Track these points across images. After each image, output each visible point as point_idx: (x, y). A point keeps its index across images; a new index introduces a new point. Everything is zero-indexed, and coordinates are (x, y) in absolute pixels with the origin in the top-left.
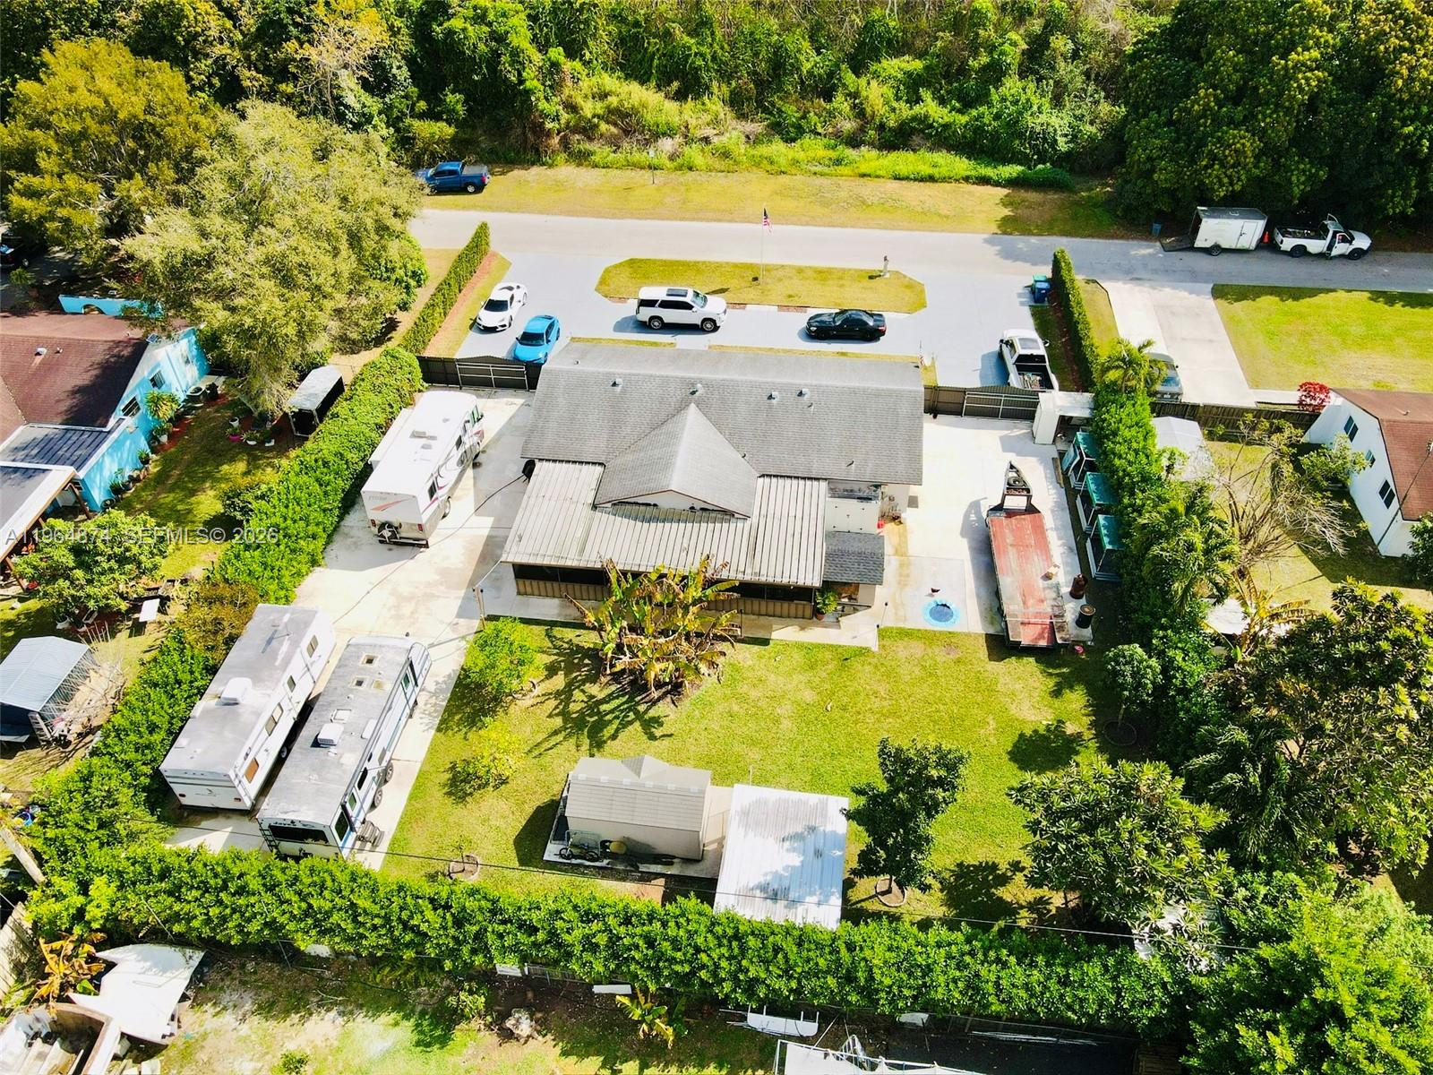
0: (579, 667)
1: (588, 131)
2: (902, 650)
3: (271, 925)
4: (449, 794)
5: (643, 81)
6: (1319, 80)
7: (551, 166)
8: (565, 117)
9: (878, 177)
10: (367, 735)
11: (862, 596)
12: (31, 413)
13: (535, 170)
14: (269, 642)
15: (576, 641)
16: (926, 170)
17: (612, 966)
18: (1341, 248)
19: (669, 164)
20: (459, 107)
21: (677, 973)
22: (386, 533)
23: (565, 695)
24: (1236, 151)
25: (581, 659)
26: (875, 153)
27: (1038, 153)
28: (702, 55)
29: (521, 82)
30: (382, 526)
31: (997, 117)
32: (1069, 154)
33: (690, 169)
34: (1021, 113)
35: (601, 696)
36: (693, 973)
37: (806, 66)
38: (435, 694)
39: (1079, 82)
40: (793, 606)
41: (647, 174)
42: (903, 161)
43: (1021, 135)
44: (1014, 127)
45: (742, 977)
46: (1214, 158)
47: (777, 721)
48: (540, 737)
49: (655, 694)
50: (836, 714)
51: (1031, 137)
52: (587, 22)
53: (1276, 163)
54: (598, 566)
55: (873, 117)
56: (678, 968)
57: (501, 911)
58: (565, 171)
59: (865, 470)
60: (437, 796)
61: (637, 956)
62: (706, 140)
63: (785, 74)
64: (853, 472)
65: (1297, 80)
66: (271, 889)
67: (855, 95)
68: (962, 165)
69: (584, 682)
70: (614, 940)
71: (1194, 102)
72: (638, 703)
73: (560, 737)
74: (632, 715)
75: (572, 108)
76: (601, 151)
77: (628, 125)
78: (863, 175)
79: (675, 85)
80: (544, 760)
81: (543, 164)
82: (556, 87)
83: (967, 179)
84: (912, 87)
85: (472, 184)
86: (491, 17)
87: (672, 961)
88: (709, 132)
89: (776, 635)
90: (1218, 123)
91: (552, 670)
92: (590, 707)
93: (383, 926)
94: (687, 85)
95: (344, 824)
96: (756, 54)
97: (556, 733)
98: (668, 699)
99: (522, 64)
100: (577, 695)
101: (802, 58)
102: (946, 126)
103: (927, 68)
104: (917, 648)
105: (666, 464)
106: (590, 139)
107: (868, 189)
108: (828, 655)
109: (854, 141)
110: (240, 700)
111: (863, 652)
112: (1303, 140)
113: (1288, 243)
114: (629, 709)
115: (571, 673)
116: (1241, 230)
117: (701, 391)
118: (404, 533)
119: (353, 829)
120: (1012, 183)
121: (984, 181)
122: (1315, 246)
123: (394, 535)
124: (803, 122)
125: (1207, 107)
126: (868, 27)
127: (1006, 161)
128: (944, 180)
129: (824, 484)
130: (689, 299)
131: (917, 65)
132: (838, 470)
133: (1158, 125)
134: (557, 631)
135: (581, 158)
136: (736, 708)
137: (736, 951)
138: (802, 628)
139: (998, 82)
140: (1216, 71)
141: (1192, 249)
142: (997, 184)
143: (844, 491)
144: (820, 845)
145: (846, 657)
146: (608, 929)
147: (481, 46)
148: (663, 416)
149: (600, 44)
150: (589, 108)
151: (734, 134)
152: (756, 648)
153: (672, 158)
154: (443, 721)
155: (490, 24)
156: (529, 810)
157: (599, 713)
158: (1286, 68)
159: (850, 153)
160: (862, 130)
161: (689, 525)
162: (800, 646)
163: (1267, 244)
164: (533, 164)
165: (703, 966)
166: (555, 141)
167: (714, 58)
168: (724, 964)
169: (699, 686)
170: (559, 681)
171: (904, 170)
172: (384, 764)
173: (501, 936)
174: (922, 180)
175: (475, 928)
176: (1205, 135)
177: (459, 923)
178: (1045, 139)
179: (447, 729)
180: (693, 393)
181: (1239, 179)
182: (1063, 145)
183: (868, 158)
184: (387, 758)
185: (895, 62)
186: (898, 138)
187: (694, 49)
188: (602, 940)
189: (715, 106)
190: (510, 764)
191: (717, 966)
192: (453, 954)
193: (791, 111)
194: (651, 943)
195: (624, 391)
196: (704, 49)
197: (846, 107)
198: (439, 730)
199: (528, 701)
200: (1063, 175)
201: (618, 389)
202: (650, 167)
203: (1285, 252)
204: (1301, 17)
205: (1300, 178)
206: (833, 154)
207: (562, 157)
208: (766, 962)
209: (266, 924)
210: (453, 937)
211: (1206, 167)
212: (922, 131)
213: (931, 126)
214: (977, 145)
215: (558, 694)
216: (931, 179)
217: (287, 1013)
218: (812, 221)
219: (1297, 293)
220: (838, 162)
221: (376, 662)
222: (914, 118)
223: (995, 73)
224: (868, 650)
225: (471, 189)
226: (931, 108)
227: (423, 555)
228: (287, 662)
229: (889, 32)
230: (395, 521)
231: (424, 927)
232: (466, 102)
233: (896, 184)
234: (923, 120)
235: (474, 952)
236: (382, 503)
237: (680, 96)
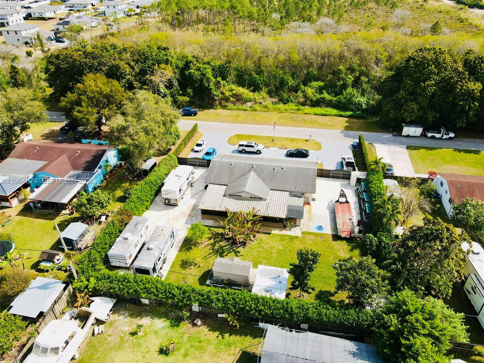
0: (218, 238)
1: (227, 100)
2: (308, 237)
3: (136, 291)
4: (181, 267)
5: (243, 87)
6: (434, 89)
7: (216, 109)
8: (220, 96)
9: (310, 114)
10: (161, 248)
11: (297, 223)
12: (75, 168)
13: (211, 110)
14: (136, 225)
15: (217, 231)
16: (324, 112)
17: (223, 305)
18: (445, 137)
19: (249, 109)
20: (191, 93)
21: (240, 308)
22: (167, 201)
23: (214, 245)
24: (412, 108)
25: (218, 236)
26: (309, 108)
27: (357, 108)
28: (260, 80)
29: (209, 86)
30: (166, 199)
31: (345, 98)
32: (366, 109)
33: (256, 111)
34: (351, 97)
35: (223, 245)
36: (244, 308)
37: (290, 84)
38: (178, 243)
39: (369, 89)
40: (278, 224)
41: (243, 112)
42: (318, 110)
43: (352, 103)
44: (350, 101)
45: (257, 309)
46: (405, 110)
47: (272, 254)
48: (206, 255)
49: (239, 245)
50: (288, 252)
51: (355, 104)
52: (228, 71)
53: (424, 112)
54: (225, 210)
55: (309, 97)
56: (241, 306)
57: (195, 291)
58: (220, 111)
59: (301, 189)
60: (178, 268)
61: (230, 302)
62: (261, 103)
63: (284, 86)
64: (296, 190)
65: (428, 89)
66: (136, 282)
67: (304, 92)
68: (335, 111)
69: (219, 242)
70: (224, 299)
71: (399, 95)
72: (234, 247)
73: (212, 255)
74: (232, 250)
75: (222, 93)
76: (230, 105)
77: (239, 99)
78: (306, 114)
79: (252, 88)
80: (207, 260)
81: (213, 109)
82: (219, 88)
83: (336, 115)
84: (320, 90)
85: (193, 113)
86: (202, 69)
87: (239, 304)
88: (261, 101)
89: (272, 232)
90: (406, 100)
91: (210, 239)
92: (220, 248)
93: (164, 293)
94: (255, 87)
95: (154, 270)
96: (276, 80)
97: (211, 254)
98: (242, 247)
99: (210, 82)
100: (217, 244)
101: (289, 81)
102: (330, 101)
103: (325, 85)
104: (312, 237)
105: (245, 185)
106: (227, 102)
107: (307, 117)
108: (287, 238)
109: (303, 104)
110: (128, 238)
111: (297, 237)
112: (432, 106)
113: (430, 135)
114: (231, 249)
115: (216, 239)
116: (417, 131)
117: (255, 167)
118: (172, 202)
119: (156, 272)
120: (349, 117)
121: (341, 116)
122: (438, 136)
123: (169, 202)
124: (289, 99)
125: (403, 97)
126: (308, 73)
127: (347, 111)
128: (329, 115)
129: (288, 193)
130: (253, 145)
131: (322, 84)
132: (292, 189)
133: (390, 101)
134: (211, 228)
135: (225, 107)
136: (260, 250)
137: (256, 302)
138: (280, 231)
139: (345, 89)
140: (405, 87)
141: (401, 136)
142: (345, 117)
143: (293, 194)
144: (281, 280)
145: (292, 238)
146: (223, 296)
147: (198, 77)
148: (244, 173)
149: (232, 77)
150: (227, 94)
151: (269, 101)
152: (267, 235)
153: (250, 108)
154: (180, 249)
155: (201, 71)
156: (203, 272)
157: (223, 249)
158: (424, 86)
159: (302, 107)
160: (306, 101)
161: (250, 202)
162: (280, 235)
163: (423, 135)
164: (211, 108)
165: (248, 306)
166: (218, 102)
167: (264, 81)
168: (253, 305)
169: (250, 244)
170: (212, 241)
171: (317, 112)
172: (165, 258)
173: (195, 297)
174: (323, 115)
175: (188, 294)
176: (403, 104)
177: (184, 293)
178: (359, 105)
179: (181, 251)
180: (253, 167)
181: (413, 116)
182: (364, 106)
183: (307, 109)
184: (165, 256)
185: (316, 83)
186: (316, 104)
187: (258, 79)
188: (221, 298)
189: (264, 94)
190: (198, 260)
191: (251, 306)
192: (182, 301)
193: (285, 96)
194: (234, 299)
195: (234, 166)
196: (261, 79)
197: (301, 95)
198: (179, 251)
199: (203, 246)
200: (364, 115)
201: (232, 166)
202: (244, 110)
203: (429, 137)
204: (428, 72)
205: (431, 117)
206: (297, 108)
207: (219, 107)
208: (264, 306)
209: (134, 291)
210: (182, 297)
211: (404, 113)
212: (323, 102)
213: (326, 100)
214: (338, 106)
215: (212, 244)
216: (325, 115)
217: (137, 317)
218: (290, 125)
219: (431, 149)
220: (299, 110)
221: (164, 231)
222: (321, 98)
223: (344, 86)
224: (298, 237)
225: (193, 115)
226: (326, 95)
227: (176, 208)
228: (141, 230)
229: (314, 75)
230: (169, 198)
231: (175, 293)
232: (193, 92)
233: (315, 116)
234: (323, 99)
235: (187, 301)
236: (166, 193)
237: (254, 91)
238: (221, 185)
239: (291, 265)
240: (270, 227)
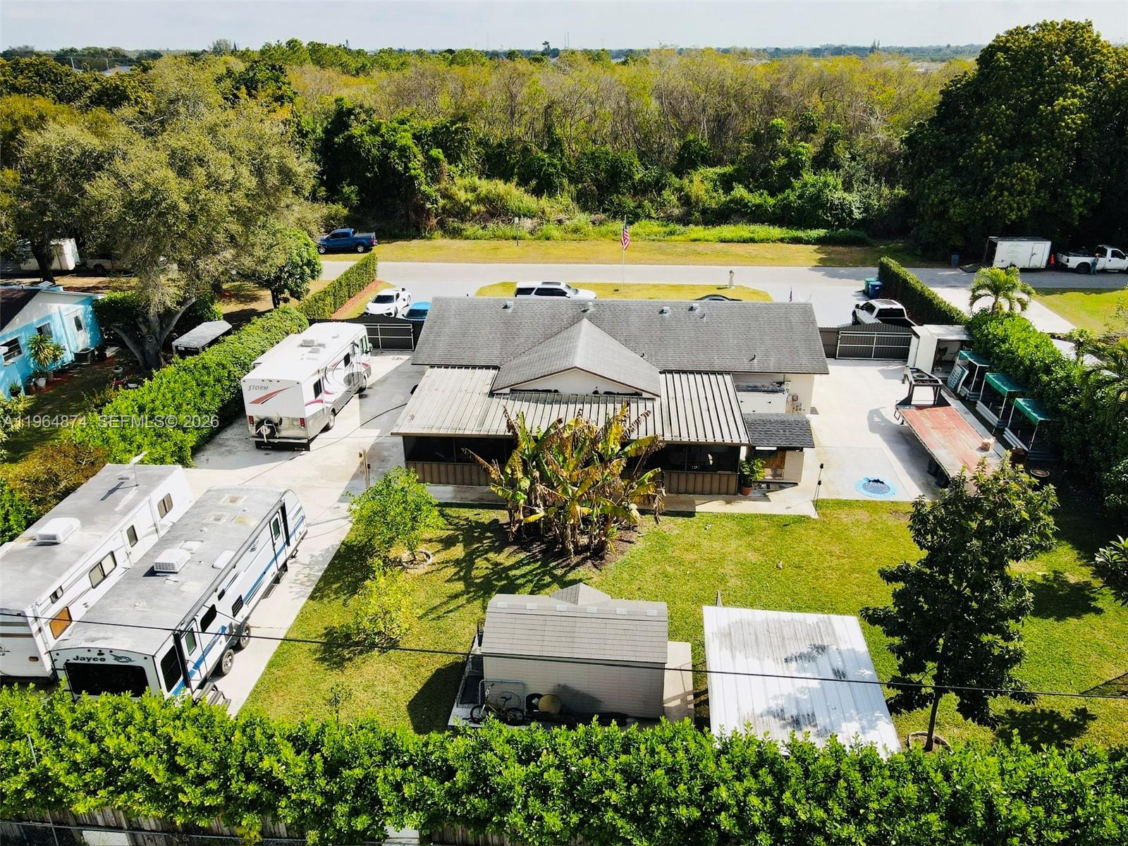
0: (480, 540)
1: (462, 213)
2: (845, 517)
3: (41, 782)
4: (323, 660)
5: (507, 180)
6: (1081, 118)
7: (430, 239)
8: (441, 202)
9: (707, 241)
11: (788, 473)
13: (415, 242)
14: (111, 492)
15: (472, 518)
16: (747, 235)
17: (575, 819)
19: (528, 236)
20: (353, 196)
21: (679, 823)
22: (265, 430)
23: (466, 564)
24: (1022, 179)
25: (482, 533)
26: (701, 227)
27: (838, 220)
28: (555, 166)
29: (407, 168)
30: (261, 423)
31: (800, 197)
32: (863, 219)
33: (548, 239)
34: (821, 190)
35: (508, 563)
36: (706, 821)
37: (637, 177)
38: (309, 566)
39: (861, 174)
40: (716, 478)
41: (512, 242)
42: (727, 231)
43: (823, 206)
44: (817, 201)
45: (785, 821)
46: (1001, 188)
47: (722, 579)
48: (437, 602)
49: (575, 560)
50: (790, 571)
51: (831, 208)
52: (461, 142)
53: (1054, 196)
55: (697, 203)
56: (683, 812)
57: (398, 752)
58: (441, 242)
59: (768, 361)
60: (305, 661)
61: (615, 798)
62: (560, 222)
63: (621, 181)
64: (756, 366)
65: (1064, 120)
66: (49, 734)
67: (680, 190)
68: (776, 232)
69: (486, 552)
70: (575, 780)
71: (977, 148)
72: (554, 568)
73: (462, 600)
74: (547, 579)
75: (446, 195)
76: (470, 228)
77: (496, 210)
78: (695, 240)
79: (533, 183)
80: (442, 623)
81: (423, 238)
82: (436, 179)
83: (782, 240)
84: (726, 183)
85: (362, 244)
86: (383, 130)
87: (671, 803)
88: (562, 216)
89: (698, 509)
90: (999, 163)
91: (448, 543)
92: (494, 573)
93: (214, 776)
94: (544, 187)
95: (174, 667)
96: (597, 166)
97: (456, 596)
98: (589, 563)
99: (408, 158)
100: (479, 562)
101: (634, 170)
102: (758, 206)
103: (735, 170)
104: (862, 515)
105: (569, 353)
106: (463, 221)
107: (700, 247)
108: (763, 523)
109: (685, 220)
110: (60, 539)
111: (801, 520)
113: (1074, 261)
114: (544, 574)
115: (472, 544)
116: (1036, 251)
117: (591, 310)
118: (287, 432)
119: (187, 683)
120: (819, 241)
121: (797, 241)
123: (272, 435)
124: (639, 210)
125: (989, 151)
126: (686, 146)
127: (812, 227)
128: (762, 241)
129: (728, 378)
130: (562, 287)
131: (728, 169)
132: (743, 365)
133: (944, 178)
134: (448, 511)
135: (455, 234)
136: (670, 570)
137: (769, 780)
138: (728, 502)
139: (797, 175)
140: (993, 123)
142: (808, 242)
143: (746, 382)
144: (839, 665)
145: (784, 524)
146: (562, 765)
147: (374, 151)
148: (555, 329)
149: (473, 155)
150: (462, 196)
151: (582, 219)
152: (680, 520)
153: (531, 233)
154: (315, 591)
155: (382, 136)
156: (426, 673)
157: (507, 577)
158: (1053, 112)
159: (680, 228)
160: (689, 214)
161: (595, 406)
162: (732, 517)
163: (1054, 265)
164: (414, 238)
165: (724, 807)
166: (434, 221)
167: (563, 168)
168: (754, 800)
169: (622, 553)
170: (458, 551)
171: (728, 236)
172: (239, 618)
173: (398, 787)
174: (745, 241)
175: (358, 772)
176: (990, 174)
177: (333, 769)
178: (843, 210)
179: (321, 598)
180: (585, 311)
181: (1025, 206)
182: (857, 215)
183: (697, 231)
184: (244, 611)
185: (712, 170)
186: (719, 216)
187: (547, 160)
188: (555, 778)
189: (565, 199)
190: (404, 622)
191: (743, 807)
192: (322, 817)
193: (630, 203)
194: (631, 776)
195: (515, 311)
196: (555, 161)
197: (674, 199)
198: (312, 597)
199: (421, 569)
200: (861, 234)
201: (509, 311)
202: (515, 238)
203: (1072, 271)
204: (1057, 76)
205: (1078, 201)
206: (667, 229)
207: (438, 233)
208: (821, 801)
209: (33, 782)
210: (323, 793)
211: (995, 198)
212: (739, 210)
213: (746, 205)
214: (782, 217)
215: (457, 562)
216: (752, 240)
218: (659, 262)
220: (672, 233)
221: (240, 503)
222: (731, 201)
223: (794, 168)
224: (809, 518)
225: (360, 249)
226: (744, 194)
227: (303, 458)
228: (129, 508)
229: (702, 150)
230: (274, 416)
231: (279, 771)
232: (359, 194)
233: (723, 244)
234: (740, 202)
235: (355, 812)
236: (263, 393)
237: (537, 192)
238: (474, 367)
239: (889, 577)
240: (686, 492)
